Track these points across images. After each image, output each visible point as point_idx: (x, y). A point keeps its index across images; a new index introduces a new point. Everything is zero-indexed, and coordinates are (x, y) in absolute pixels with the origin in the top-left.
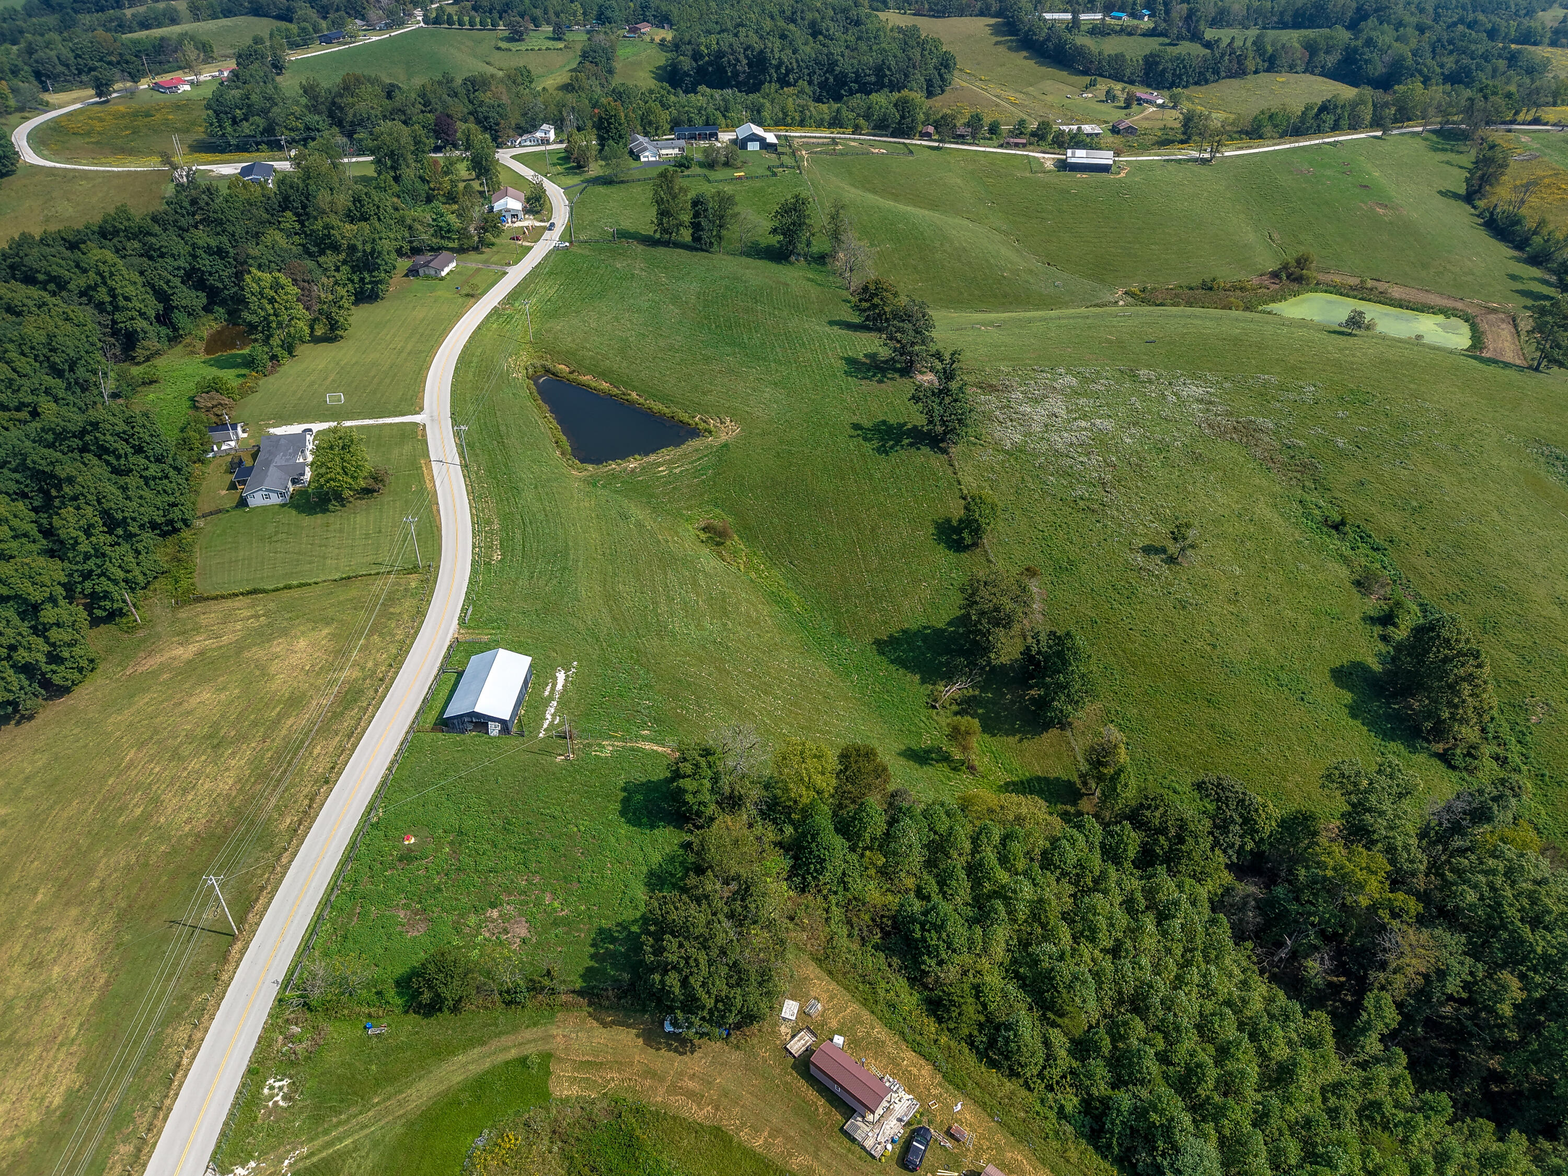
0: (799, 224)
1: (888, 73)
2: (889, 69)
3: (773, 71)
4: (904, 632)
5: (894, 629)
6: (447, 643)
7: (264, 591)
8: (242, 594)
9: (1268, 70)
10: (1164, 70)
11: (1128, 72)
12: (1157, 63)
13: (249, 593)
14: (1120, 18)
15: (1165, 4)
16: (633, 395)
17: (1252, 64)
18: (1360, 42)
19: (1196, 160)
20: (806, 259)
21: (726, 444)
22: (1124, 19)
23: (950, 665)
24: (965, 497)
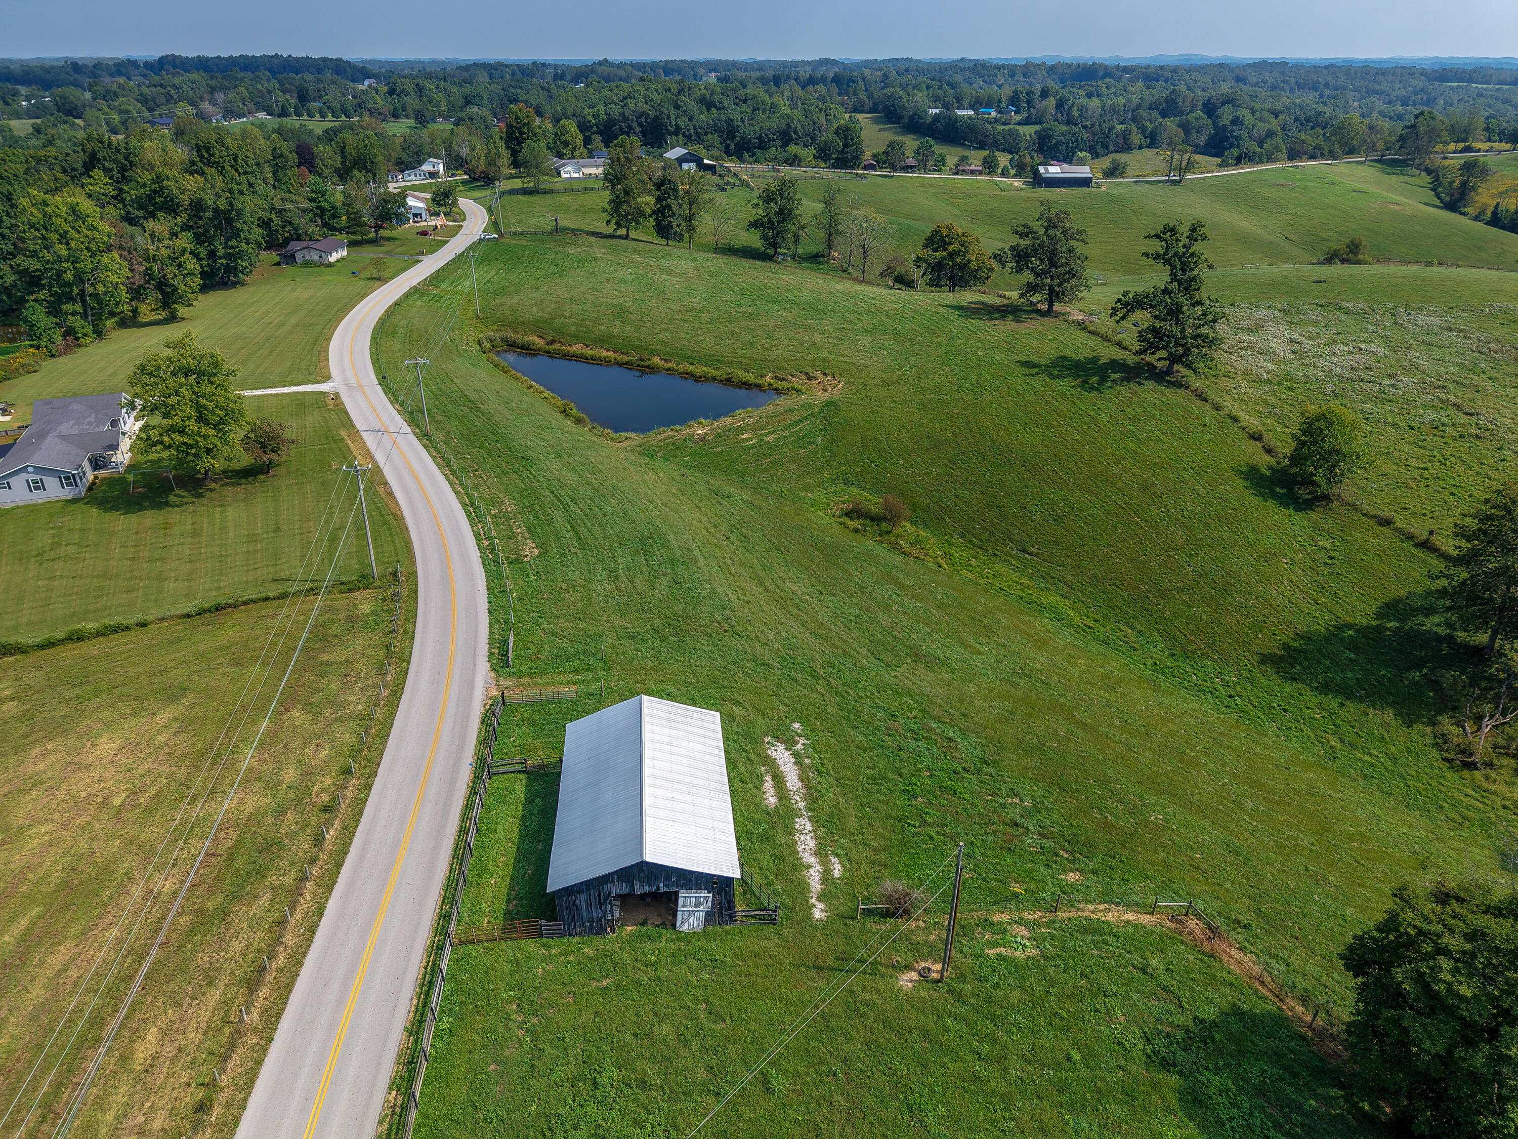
0: (784, 214)
1: (794, 136)
2: (796, 132)
6: (477, 710)
9: (1149, 147)
10: (1058, 143)
11: (1023, 145)
12: (1050, 137)
14: (989, 114)
15: (1028, 102)
16: (656, 360)
17: (1136, 138)
18: (1227, 122)
19: (1166, 182)
20: (794, 259)
21: (831, 403)
22: (994, 114)
23: (1435, 684)
24: (1257, 437)
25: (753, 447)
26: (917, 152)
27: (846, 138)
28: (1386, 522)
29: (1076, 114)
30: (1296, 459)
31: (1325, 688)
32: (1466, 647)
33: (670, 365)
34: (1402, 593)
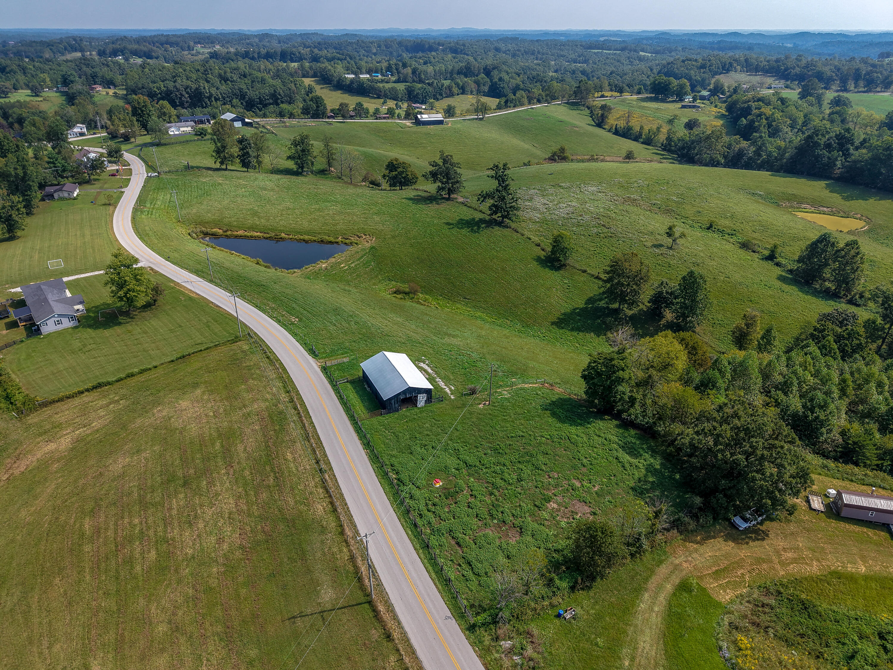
0: (305, 152)
2: (280, 95)
4: (564, 314)
5: (558, 315)
6: (318, 370)
7: (109, 383)
8: (88, 390)
9: (462, 94)
10: (418, 93)
11: (400, 96)
12: (414, 91)
13: (95, 388)
14: (377, 76)
15: (397, 69)
16: (283, 235)
17: (455, 90)
18: (497, 80)
19: (476, 119)
20: (312, 173)
21: (372, 248)
22: (380, 77)
23: (604, 323)
24: (538, 245)
25: (347, 270)
26: (355, 109)
27: (317, 103)
28: (585, 271)
29: (423, 77)
30: (553, 252)
31: (572, 330)
32: (612, 309)
33: (291, 237)
34: (592, 295)
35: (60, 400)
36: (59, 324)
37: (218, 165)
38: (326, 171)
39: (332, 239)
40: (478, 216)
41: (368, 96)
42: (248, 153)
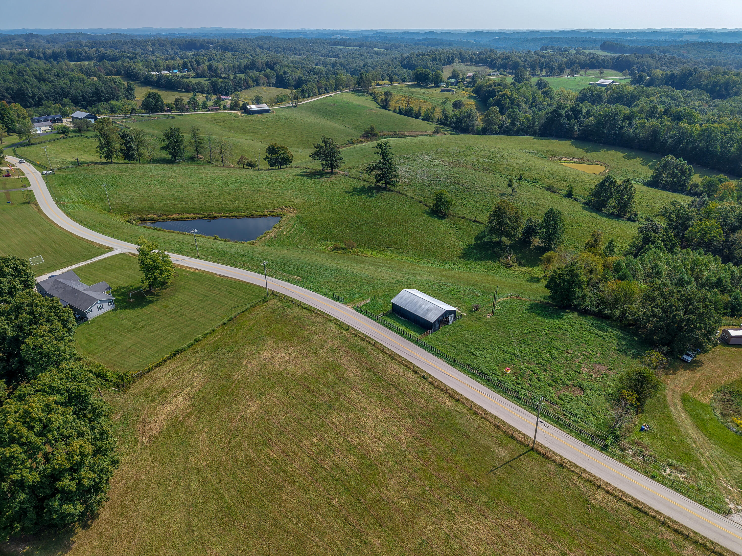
0: (178, 142)
1: (102, 94)
2: (103, 93)
3: (30, 100)
4: (465, 250)
5: (460, 251)
6: (354, 311)
7: (183, 350)
8: (169, 358)
9: (256, 86)
10: (221, 87)
11: (206, 89)
12: (217, 85)
13: (174, 355)
14: (176, 73)
15: (192, 66)
16: (215, 214)
17: (251, 83)
18: (282, 73)
19: (292, 107)
20: (183, 160)
21: (298, 217)
22: (178, 73)
23: (495, 252)
24: (421, 202)
25: (289, 236)
26: (189, 103)
27: (155, 99)
28: (464, 218)
29: (219, 72)
31: (475, 260)
32: (495, 242)
33: (223, 215)
34: (477, 234)
35: (150, 370)
36: (101, 309)
37: (104, 160)
38: (195, 157)
39: (259, 213)
40: (366, 185)
41: (177, 91)
42: (131, 147)
